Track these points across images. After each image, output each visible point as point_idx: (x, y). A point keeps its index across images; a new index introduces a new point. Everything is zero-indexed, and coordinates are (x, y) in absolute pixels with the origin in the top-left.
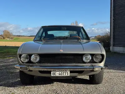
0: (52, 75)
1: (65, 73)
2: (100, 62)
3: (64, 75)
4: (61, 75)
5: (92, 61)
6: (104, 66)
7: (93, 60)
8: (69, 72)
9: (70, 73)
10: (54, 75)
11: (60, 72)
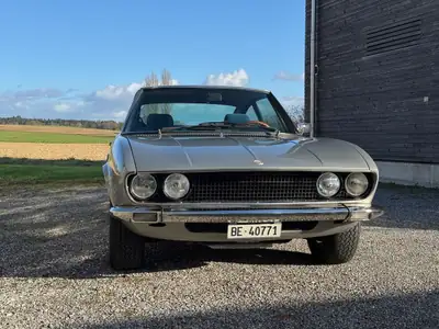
0: (229, 236)
1: (267, 229)
2: (364, 196)
3: (265, 235)
4: (254, 236)
5: (342, 194)
6: (371, 208)
7: (344, 190)
8: (279, 226)
9: (283, 228)
10: (236, 237)
11: (255, 226)
